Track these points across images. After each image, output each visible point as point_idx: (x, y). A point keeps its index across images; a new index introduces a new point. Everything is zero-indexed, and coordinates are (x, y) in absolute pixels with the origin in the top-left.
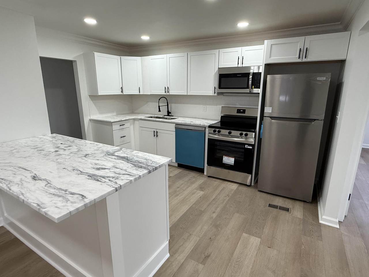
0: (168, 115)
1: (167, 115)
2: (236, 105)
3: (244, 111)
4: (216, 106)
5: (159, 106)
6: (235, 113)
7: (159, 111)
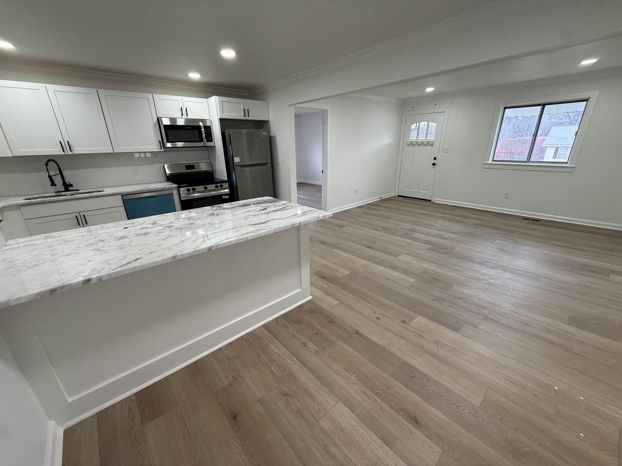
0: (67, 190)
1: (64, 190)
2: (179, 161)
3: (192, 167)
4: (152, 166)
5: (50, 177)
6: (185, 171)
7: (51, 185)
